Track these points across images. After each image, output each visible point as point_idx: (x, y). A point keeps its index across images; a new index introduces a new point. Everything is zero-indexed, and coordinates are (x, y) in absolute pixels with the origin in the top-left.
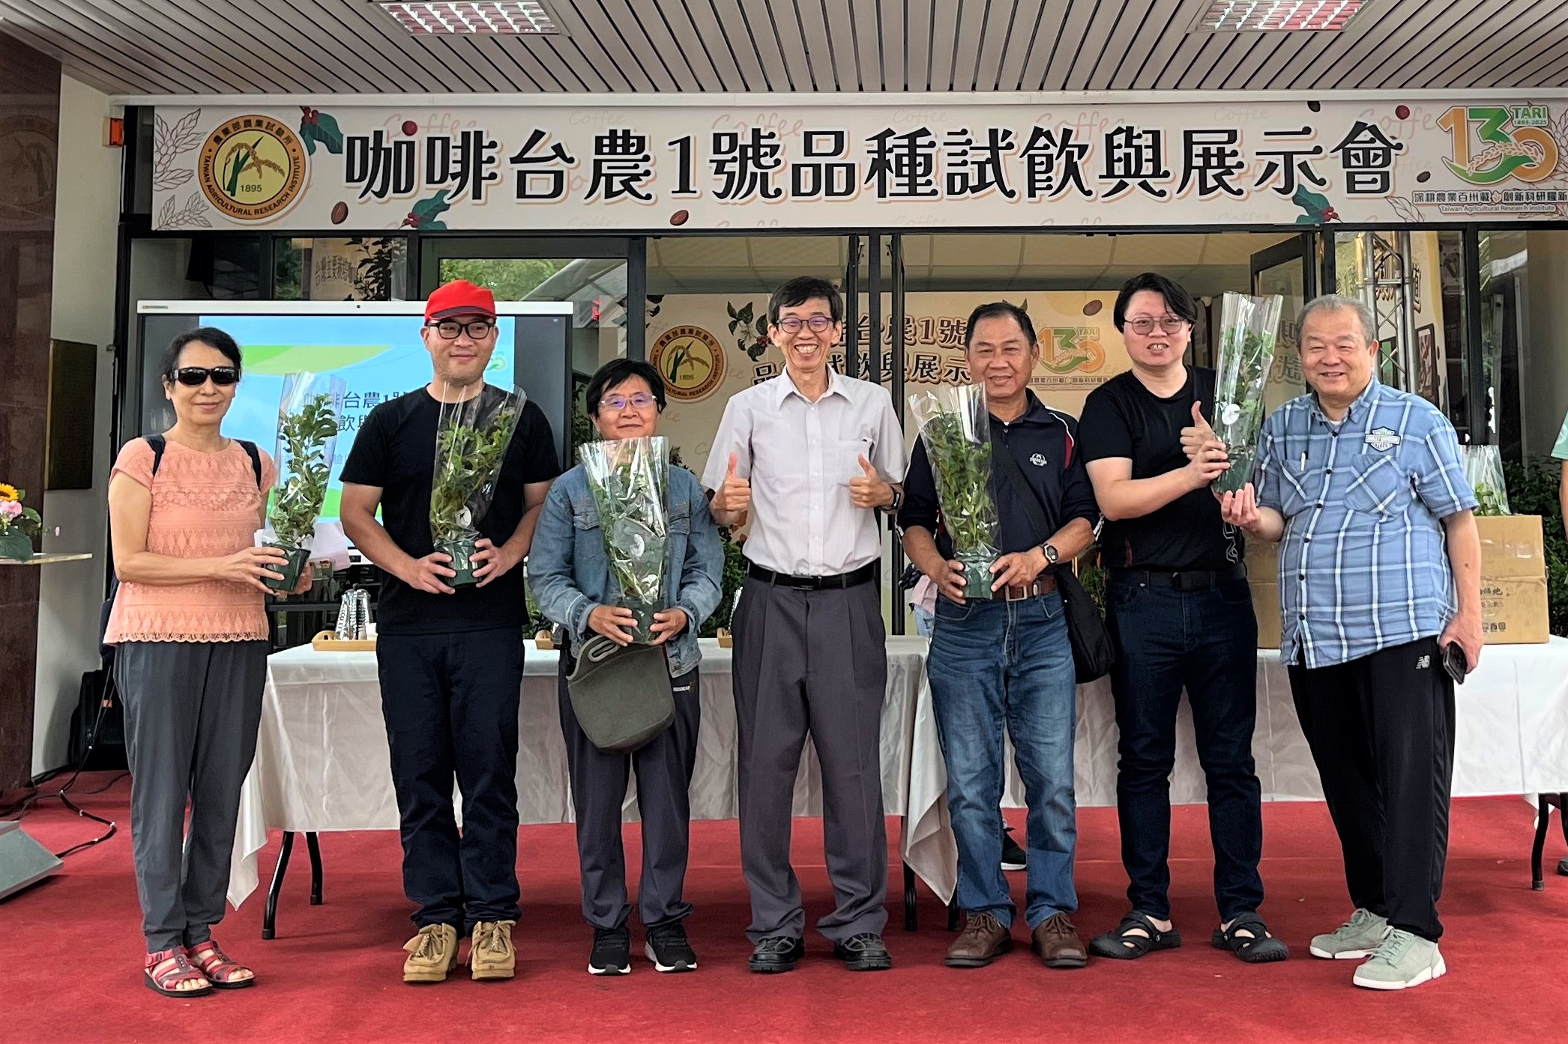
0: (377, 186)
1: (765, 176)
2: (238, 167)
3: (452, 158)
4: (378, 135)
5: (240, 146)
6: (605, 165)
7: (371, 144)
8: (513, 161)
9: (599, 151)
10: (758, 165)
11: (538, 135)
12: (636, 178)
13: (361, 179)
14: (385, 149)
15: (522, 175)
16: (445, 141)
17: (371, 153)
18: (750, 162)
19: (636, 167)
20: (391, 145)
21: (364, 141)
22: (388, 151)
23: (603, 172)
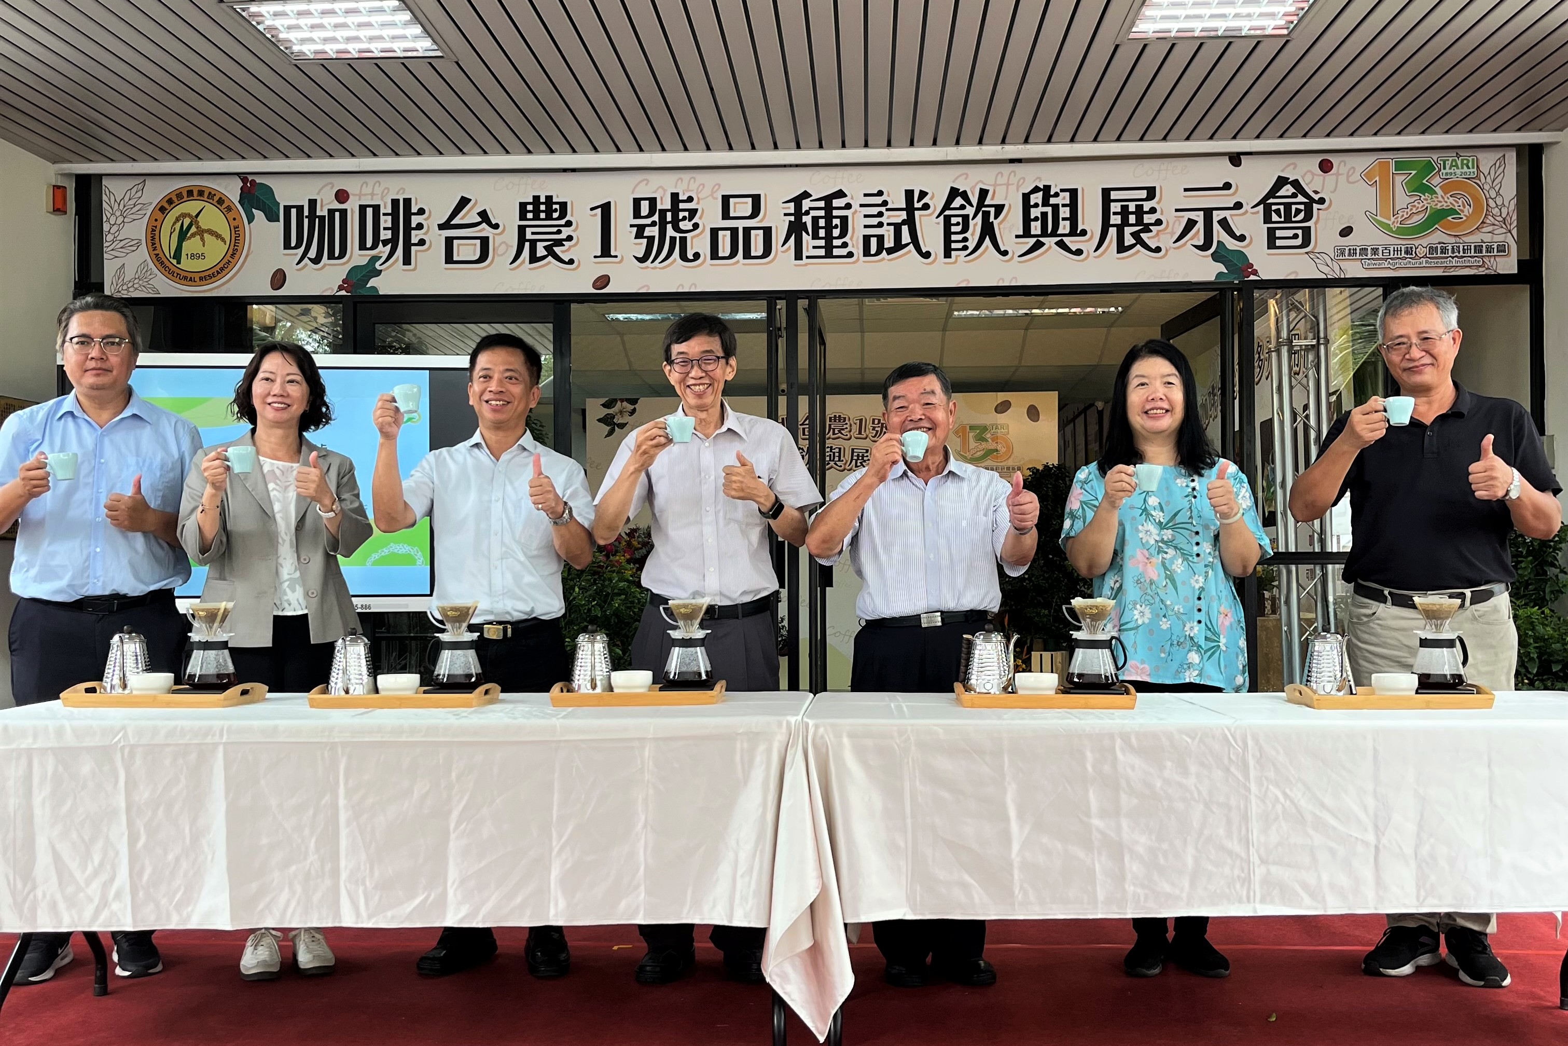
0: (312, 253)
1: (683, 241)
2: (183, 235)
3: (382, 225)
4: (313, 203)
5: (184, 215)
6: (529, 231)
7: (306, 213)
8: (441, 227)
9: (523, 217)
10: (677, 229)
11: (464, 202)
12: (559, 243)
13: (298, 246)
14: (319, 217)
15: (449, 241)
16: (376, 208)
17: (306, 221)
18: (669, 227)
19: (559, 232)
20: (325, 213)
21: (300, 209)
22: (322, 218)
23: (527, 238)
